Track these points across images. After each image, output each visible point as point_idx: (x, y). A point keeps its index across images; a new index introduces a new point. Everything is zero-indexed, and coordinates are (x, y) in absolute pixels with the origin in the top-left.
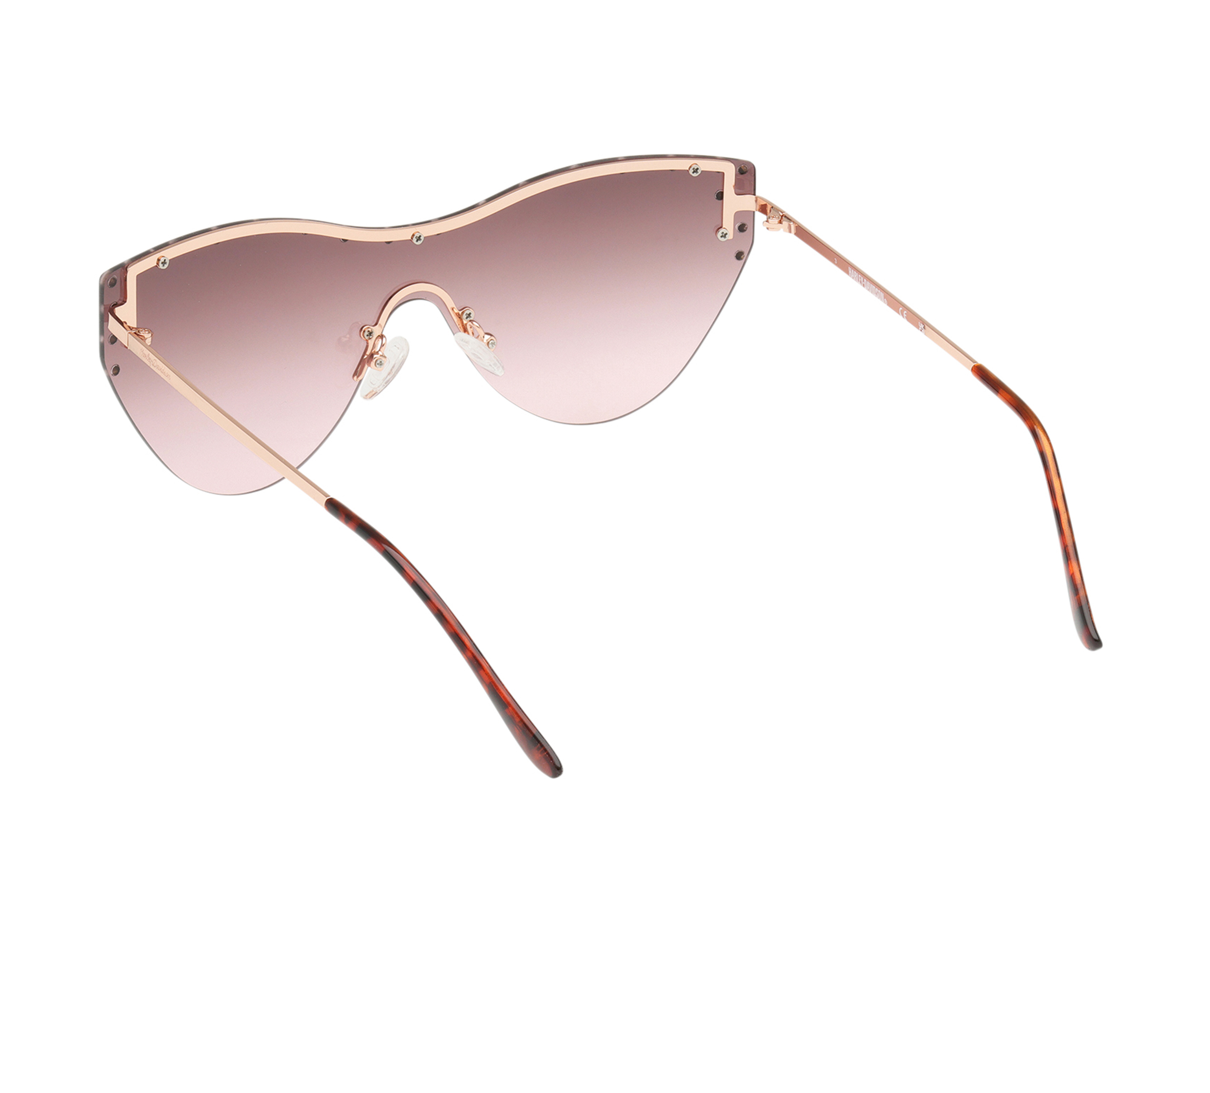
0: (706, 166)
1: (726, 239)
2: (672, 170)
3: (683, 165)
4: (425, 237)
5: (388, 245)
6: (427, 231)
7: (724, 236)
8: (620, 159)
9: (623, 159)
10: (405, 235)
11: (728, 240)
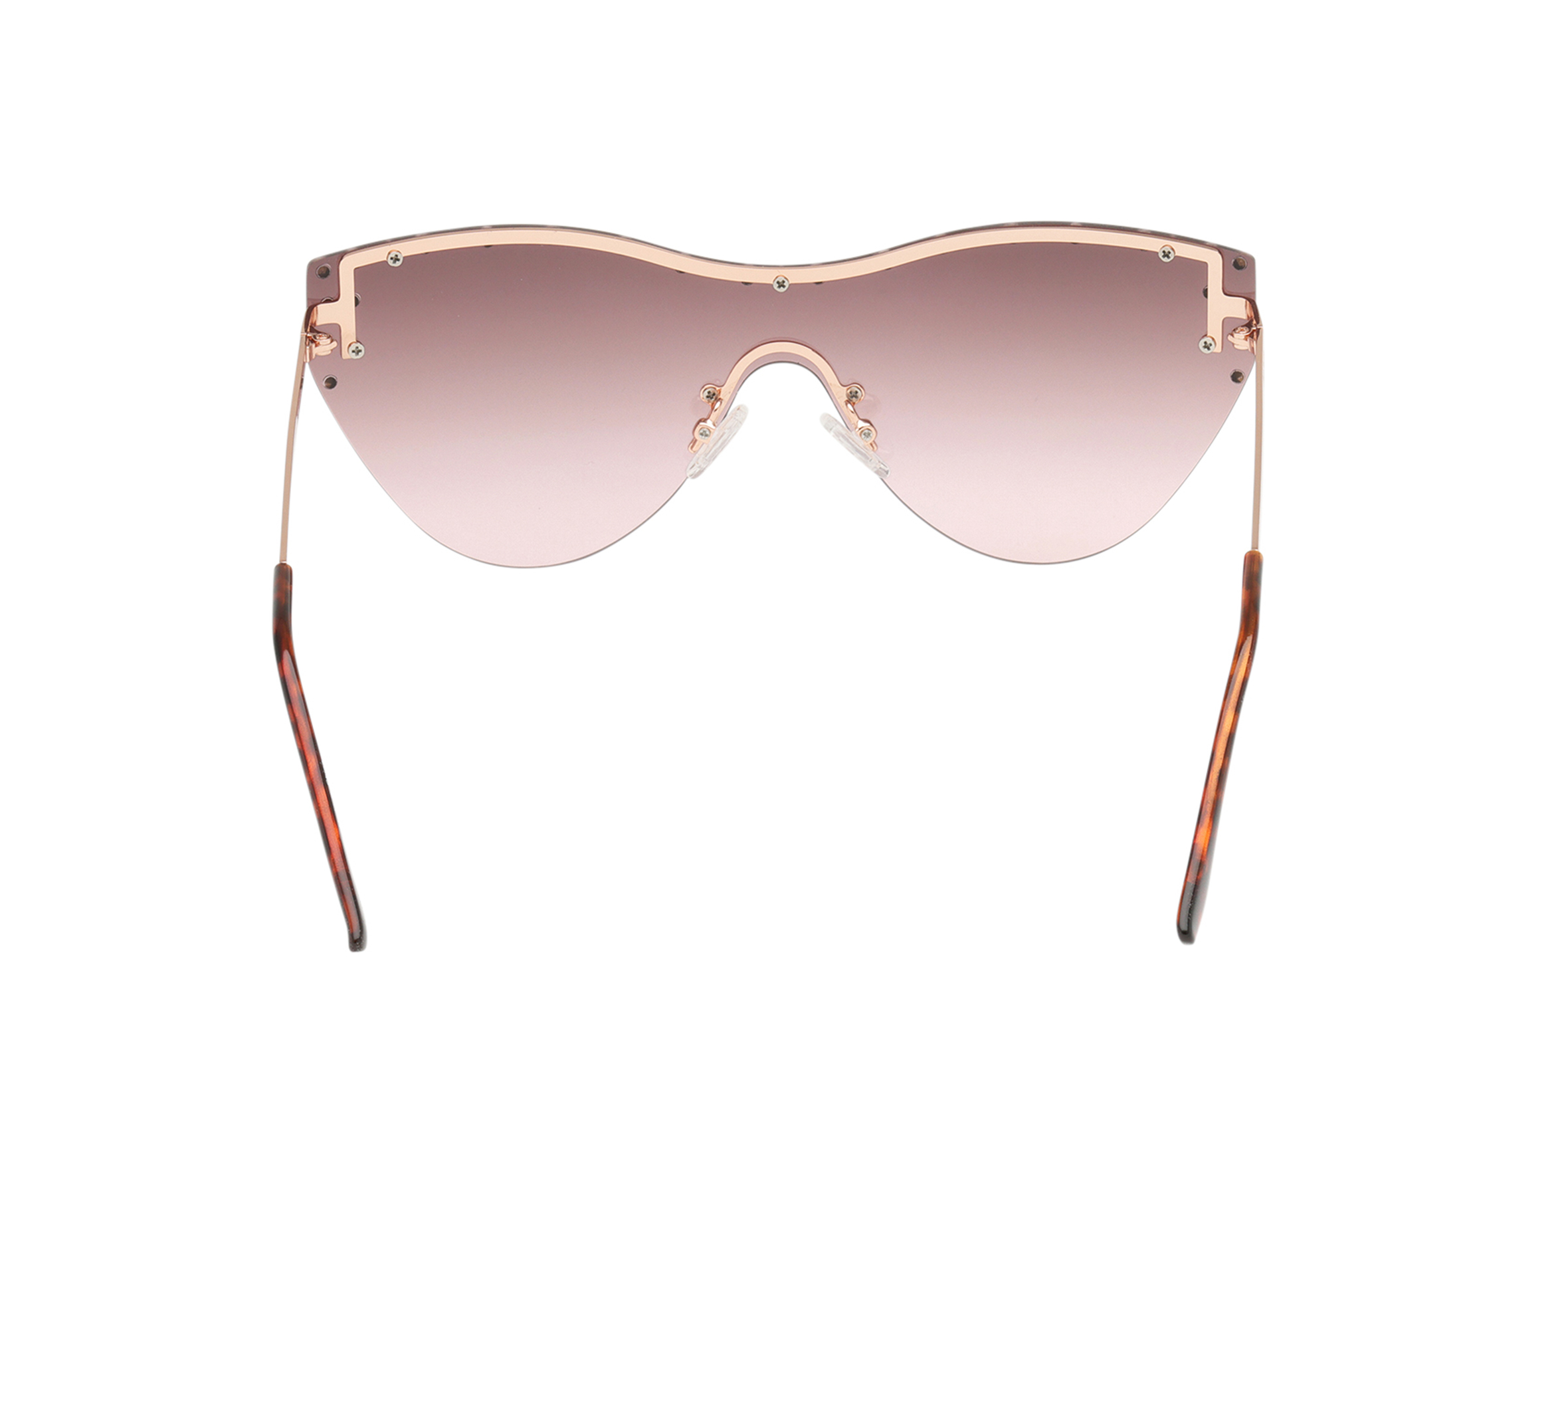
0: (1184, 251)
1: (1209, 352)
2: (1142, 250)
3: (1155, 245)
4: (790, 285)
5: (746, 286)
6: (795, 277)
7: (1207, 347)
8: (1072, 224)
9: (1079, 225)
10: (767, 278)
11: (1212, 353)
